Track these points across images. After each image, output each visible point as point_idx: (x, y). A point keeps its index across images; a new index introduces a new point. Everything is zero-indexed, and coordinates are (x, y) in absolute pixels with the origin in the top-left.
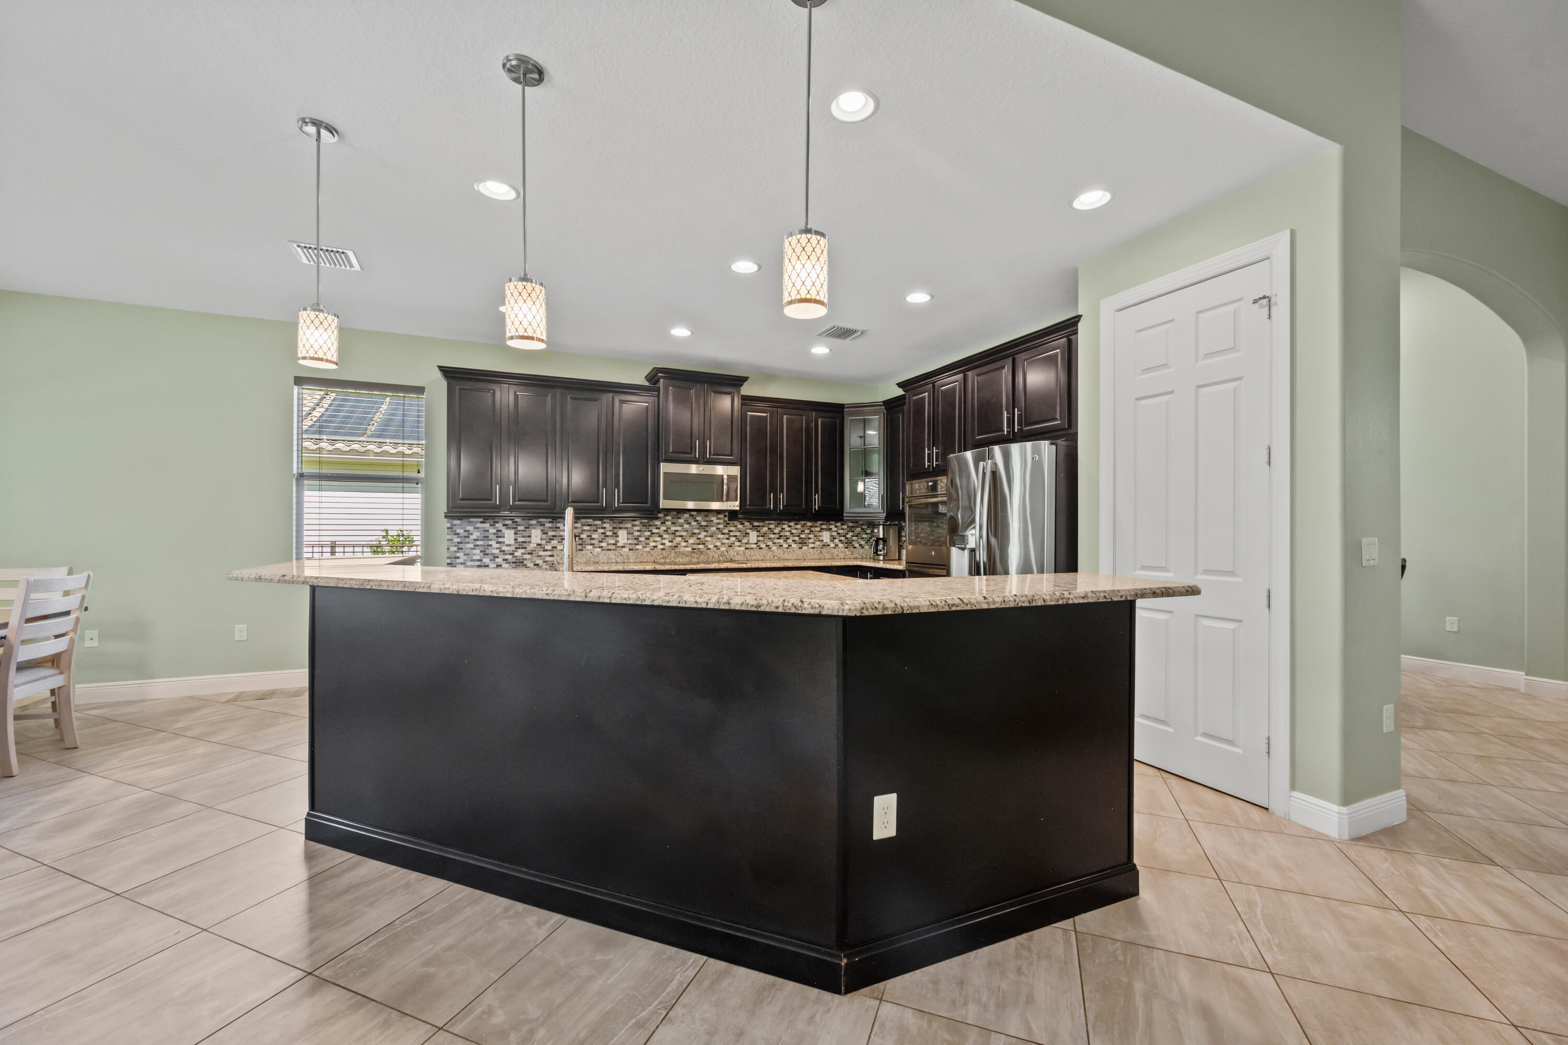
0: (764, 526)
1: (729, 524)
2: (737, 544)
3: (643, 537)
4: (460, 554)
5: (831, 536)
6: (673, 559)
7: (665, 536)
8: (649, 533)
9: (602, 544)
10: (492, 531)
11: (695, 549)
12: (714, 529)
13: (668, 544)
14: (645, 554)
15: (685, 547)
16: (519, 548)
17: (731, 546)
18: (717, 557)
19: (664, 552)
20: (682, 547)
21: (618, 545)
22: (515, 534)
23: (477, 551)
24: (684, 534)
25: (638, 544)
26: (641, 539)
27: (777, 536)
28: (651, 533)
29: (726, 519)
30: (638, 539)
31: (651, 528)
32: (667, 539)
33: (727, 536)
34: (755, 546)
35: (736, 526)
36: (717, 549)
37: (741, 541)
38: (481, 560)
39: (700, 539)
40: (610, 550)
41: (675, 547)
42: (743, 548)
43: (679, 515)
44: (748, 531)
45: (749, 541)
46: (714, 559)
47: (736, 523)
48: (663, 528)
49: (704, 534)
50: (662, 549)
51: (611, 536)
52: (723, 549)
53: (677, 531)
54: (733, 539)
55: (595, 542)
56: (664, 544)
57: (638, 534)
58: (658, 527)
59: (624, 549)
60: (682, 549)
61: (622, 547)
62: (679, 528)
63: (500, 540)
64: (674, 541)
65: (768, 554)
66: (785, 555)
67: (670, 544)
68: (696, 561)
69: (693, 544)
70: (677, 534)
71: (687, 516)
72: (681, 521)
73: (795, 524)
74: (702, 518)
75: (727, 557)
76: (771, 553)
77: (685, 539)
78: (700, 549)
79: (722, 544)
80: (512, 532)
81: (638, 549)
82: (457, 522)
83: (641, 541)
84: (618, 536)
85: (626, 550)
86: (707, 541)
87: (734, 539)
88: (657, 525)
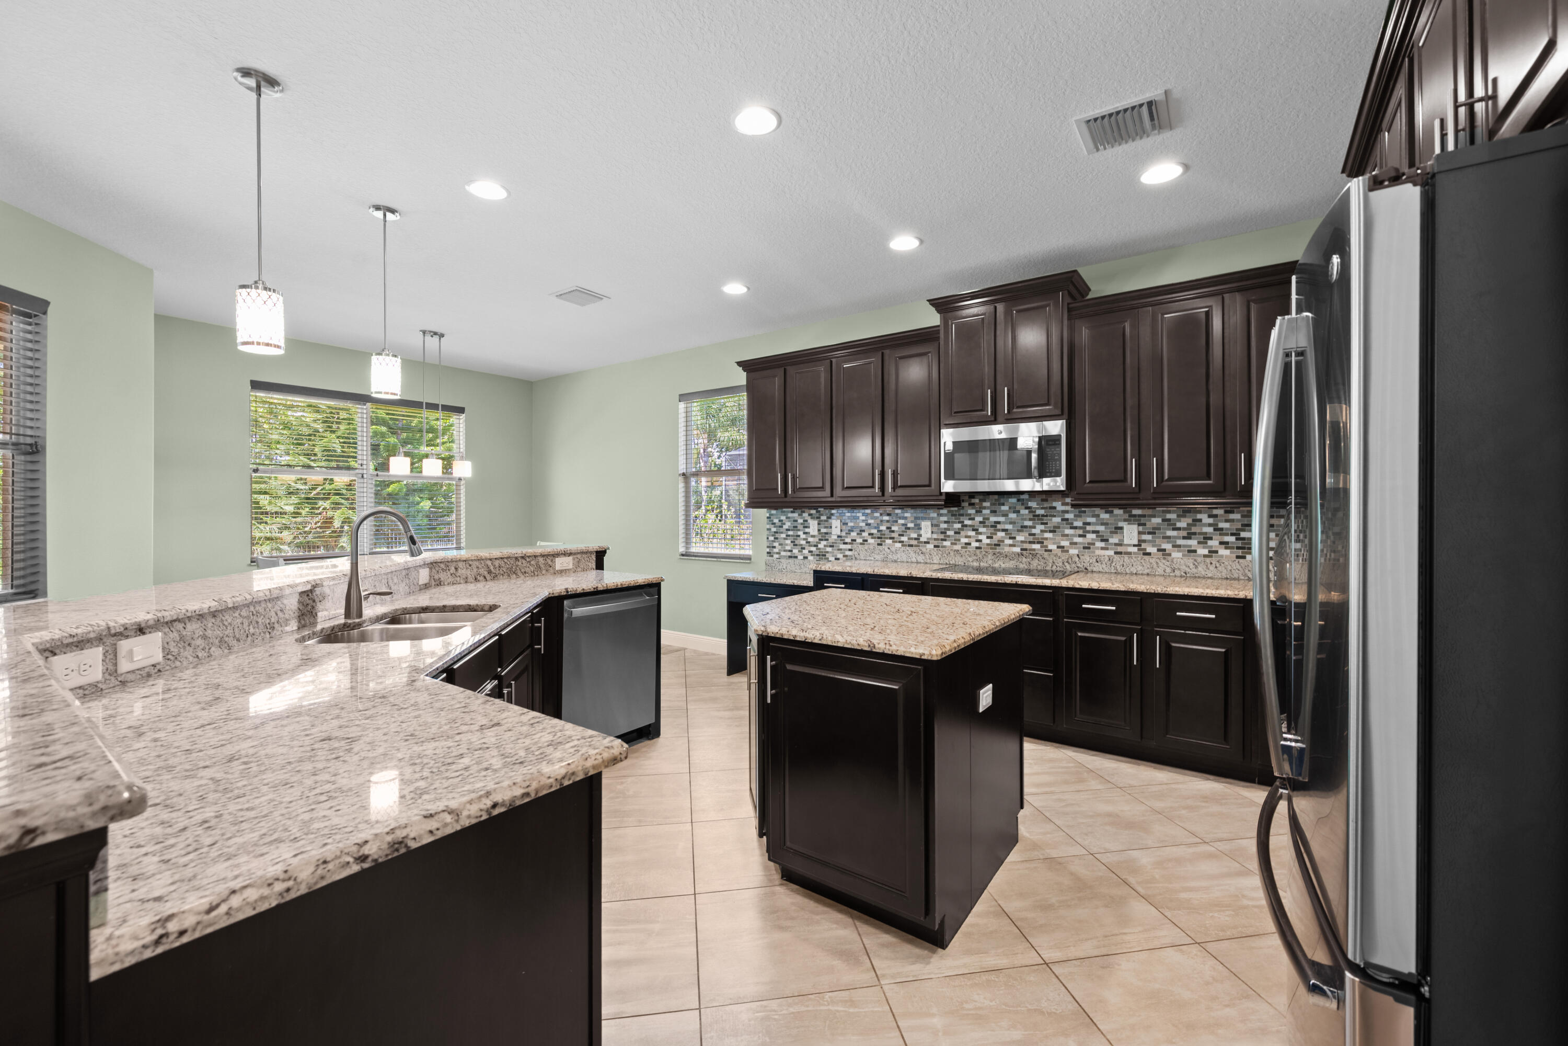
0: (1154, 516)
1: (1083, 512)
2: (1099, 544)
3: (952, 530)
4: (776, 544)
6: (990, 562)
7: (981, 530)
8: (959, 526)
9: (903, 539)
10: (800, 521)
11: (1026, 550)
12: (1057, 520)
13: (985, 540)
14: (952, 554)
15: (1010, 545)
16: (822, 540)
17: (1089, 548)
18: (1061, 564)
19: (978, 551)
21: (922, 539)
22: (819, 524)
23: (788, 542)
24: (1009, 527)
25: (945, 540)
26: (949, 533)
27: (1184, 534)
28: (962, 526)
30: (946, 533)
31: (962, 519)
32: (984, 533)
33: (1081, 532)
34: (1135, 549)
35: (1098, 516)
36: (1062, 551)
37: (1107, 540)
38: (791, 551)
39: (1034, 535)
40: (912, 546)
41: (995, 545)
42: (1111, 553)
43: (1002, 501)
44: (1120, 524)
46: (1054, 567)
47: (1097, 511)
48: (979, 519)
49: (1040, 527)
50: (977, 548)
51: (913, 528)
52: (1074, 551)
53: (999, 523)
54: (1091, 536)
55: (895, 535)
56: (981, 541)
57: (945, 526)
58: (972, 516)
59: (928, 545)
60: (1007, 549)
61: (926, 543)
62: (1002, 519)
63: (807, 530)
64: (994, 536)
65: (1161, 564)
66: (1200, 569)
67: (988, 541)
68: (1026, 567)
69: (1022, 542)
70: (999, 526)
71: (1013, 500)
72: (1005, 508)
73: (1226, 512)
74: (1036, 504)
75: (1079, 565)
76: (1168, 563)
77: (1011, 534)
78: (1034, 550)
79: (1072, 544)
80: (816, 522)
81: (944, 547)
82: (774, 512)
83: (949, 536)
84: (920, 529)
85: (930, 546)
86: (1046, 539)
87: (1094, 536)
88: (970, 515)
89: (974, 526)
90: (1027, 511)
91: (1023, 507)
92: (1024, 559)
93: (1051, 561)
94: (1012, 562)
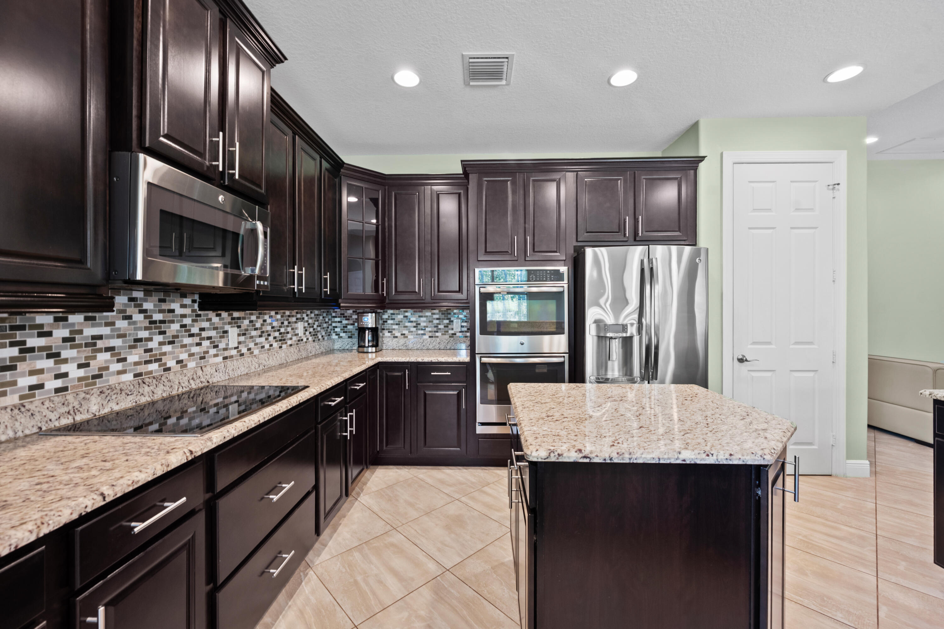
0: (244, 318)
1: (199, 316)
2: (213, 351)
5: (305, 327)
7: (66, 353)
8: (14, 351)
11: (141, 375)
12: (175, 327)
13: (74, 372)
15: (120, 373)
17: (204, 357)
18: (187, 383)
20: (113, 374)
24: (117, 343)
27: (259, 332)
29: (196, 306)
31: (19, 336)
33: (197, 339)
34: (234, 352)
35: (209, 320)
36: (183, 367)
37: (217, 347)
39: (151, 350)
41: (95, 377)
42: (221, 359)
44: (227, 327)
45: (227, 345)
46: (180, 389)
47: (211, 314)
48: (61, 333)
49: (158, 338)
50: (57, 390)
53: (100, 337)
54: (206, 343)
56: (65, 375)
58: (46, 329)
60: (113, 380)
62: (105, 331)
64: (92, 363)
65: (253, 362)
67: (81, 373)
68: (149, 399)
69: (136, 364)
70: (100, 344)
73: (276, 313)
74: (155, 306)
75: (203, 380)
76: (256, 360)
77: (119, 354)
78: (151, 372)
79: (190, 355)
88: (41, 326)
89: (50, 348)
90: (142, 316)
91: (137, 310)
92: (146, 387)
93: (177, 383)
94: (130, 398)
